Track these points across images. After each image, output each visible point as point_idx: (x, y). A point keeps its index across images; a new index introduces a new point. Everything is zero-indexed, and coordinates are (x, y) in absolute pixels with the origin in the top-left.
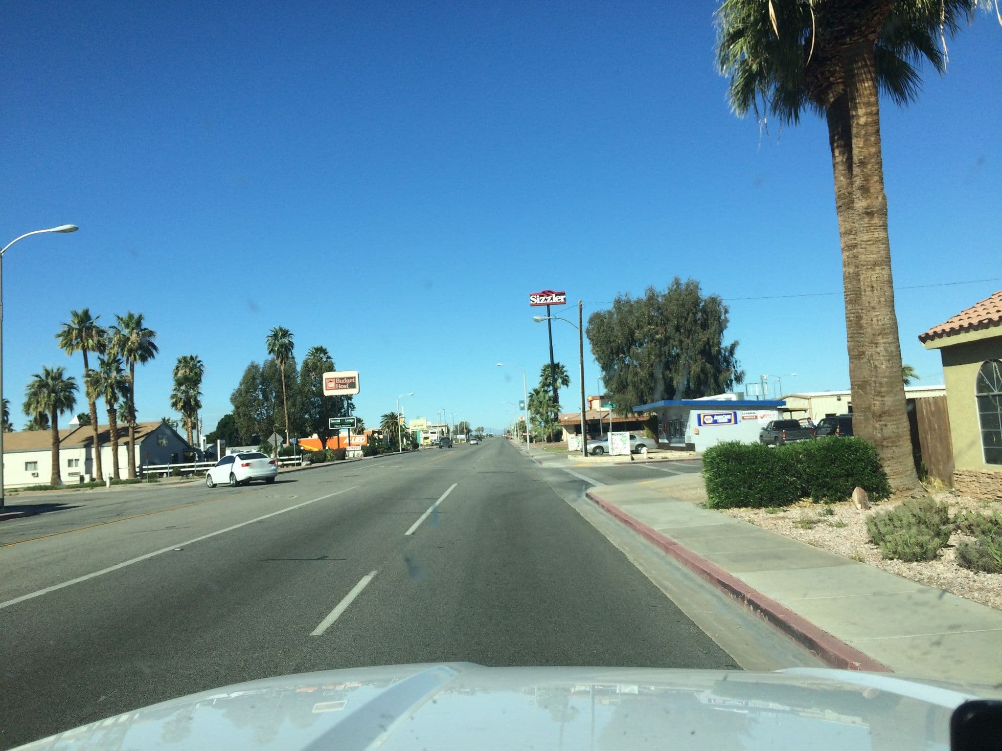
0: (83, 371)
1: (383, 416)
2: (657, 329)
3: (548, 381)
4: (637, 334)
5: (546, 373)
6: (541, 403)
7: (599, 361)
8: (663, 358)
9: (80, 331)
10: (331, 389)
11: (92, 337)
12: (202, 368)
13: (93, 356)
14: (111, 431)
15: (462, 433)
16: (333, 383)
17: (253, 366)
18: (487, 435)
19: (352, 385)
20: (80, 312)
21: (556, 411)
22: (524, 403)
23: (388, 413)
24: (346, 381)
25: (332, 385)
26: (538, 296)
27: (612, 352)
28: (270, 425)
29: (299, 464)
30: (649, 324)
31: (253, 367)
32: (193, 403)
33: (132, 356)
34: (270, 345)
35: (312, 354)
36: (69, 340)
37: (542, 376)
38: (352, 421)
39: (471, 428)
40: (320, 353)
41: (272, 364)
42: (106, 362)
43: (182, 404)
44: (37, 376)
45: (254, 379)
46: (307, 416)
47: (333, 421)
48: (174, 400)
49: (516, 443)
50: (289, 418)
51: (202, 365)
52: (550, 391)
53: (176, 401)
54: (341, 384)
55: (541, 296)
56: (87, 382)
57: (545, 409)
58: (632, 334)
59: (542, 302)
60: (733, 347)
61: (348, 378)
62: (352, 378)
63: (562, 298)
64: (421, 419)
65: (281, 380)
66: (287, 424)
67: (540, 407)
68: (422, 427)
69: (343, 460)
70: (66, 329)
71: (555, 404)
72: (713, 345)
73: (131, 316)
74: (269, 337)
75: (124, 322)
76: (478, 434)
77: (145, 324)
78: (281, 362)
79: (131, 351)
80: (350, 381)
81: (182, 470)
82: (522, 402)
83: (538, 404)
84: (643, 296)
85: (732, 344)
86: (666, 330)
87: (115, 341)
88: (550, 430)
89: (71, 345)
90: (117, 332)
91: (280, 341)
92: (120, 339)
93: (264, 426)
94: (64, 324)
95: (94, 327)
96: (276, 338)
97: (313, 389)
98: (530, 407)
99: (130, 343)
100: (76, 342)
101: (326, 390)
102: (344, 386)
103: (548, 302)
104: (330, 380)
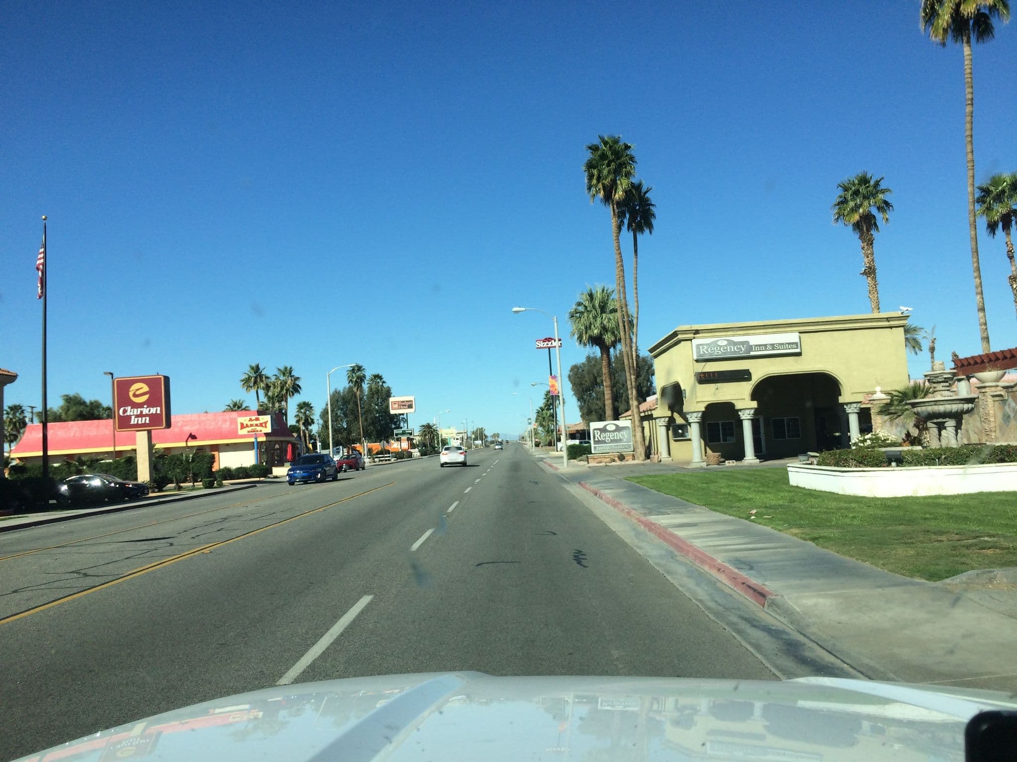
0: (257, 403)
1: (421, 426)
3: (549, 402)
5: (547, 398)
6: (544, 418)
7: (576, 396)
9: (256, 378)
10: (395, 409)
11: (262, 381)
13: (262, 394)
15: (480, 439)
16: (397, 405)
17: (336, 392)
19: (410, 407)
20: (254, 365)
21: (555, 423)
23: (425, 423)
24: (406, 403)
25: (396, 406)
26: (542, 342)
27: (583, 391)
29: (389, 460)
32: (310, 420)
33: (288, 393)
34: (349, 377)
35: (372, 380)
36: (247, 383)
37: (545, 398)
38: (409, 431)
39: (486, 433)
40: (377, 379)
41: (350, 388)
42: (271, 397)
43: (303, 421)
44: (229, 406)
45: (337, 401)
47: (397, 432)
49: (527, 447)
50: (363, 430)
52: (551, 409)
53: (299, 420)
54: (403, 405)
55: (544, 342)
57: (547, 422)
58: (595, 378)
59: (545, 346)
61: (407, 401)
62: (410, 401)
64: (452, 428)
65: (357, 403)
66: (362, 434)
67: (544, 421)
68: (452, 435)
70: (247, 377)
71: (554, 419)
72: (643, 387)
73: (286, 368)
74: (348, 371)
75: (282, 372)
76: (494, 439)
77: (293, 373)
78: (357, 390)
79: (287, 390)
80: (409, 403)
82: (530, 419)
83: (542, 419)
87: (278, 384)
88: (550, 438)
89: (249, 387)
90: (277, 378)
91: (357, 374)
92: (281, 383)
93: (345, 434)
94: (245, 373)
95: (263, 375)
96: (354, 372)
97: (377, 407)
98: (536, 422)
99: (287, 386)
100: (252, 384)
101: (392, 409)
102: (404, 407)
103: (549, 346)
104: (395, 403)
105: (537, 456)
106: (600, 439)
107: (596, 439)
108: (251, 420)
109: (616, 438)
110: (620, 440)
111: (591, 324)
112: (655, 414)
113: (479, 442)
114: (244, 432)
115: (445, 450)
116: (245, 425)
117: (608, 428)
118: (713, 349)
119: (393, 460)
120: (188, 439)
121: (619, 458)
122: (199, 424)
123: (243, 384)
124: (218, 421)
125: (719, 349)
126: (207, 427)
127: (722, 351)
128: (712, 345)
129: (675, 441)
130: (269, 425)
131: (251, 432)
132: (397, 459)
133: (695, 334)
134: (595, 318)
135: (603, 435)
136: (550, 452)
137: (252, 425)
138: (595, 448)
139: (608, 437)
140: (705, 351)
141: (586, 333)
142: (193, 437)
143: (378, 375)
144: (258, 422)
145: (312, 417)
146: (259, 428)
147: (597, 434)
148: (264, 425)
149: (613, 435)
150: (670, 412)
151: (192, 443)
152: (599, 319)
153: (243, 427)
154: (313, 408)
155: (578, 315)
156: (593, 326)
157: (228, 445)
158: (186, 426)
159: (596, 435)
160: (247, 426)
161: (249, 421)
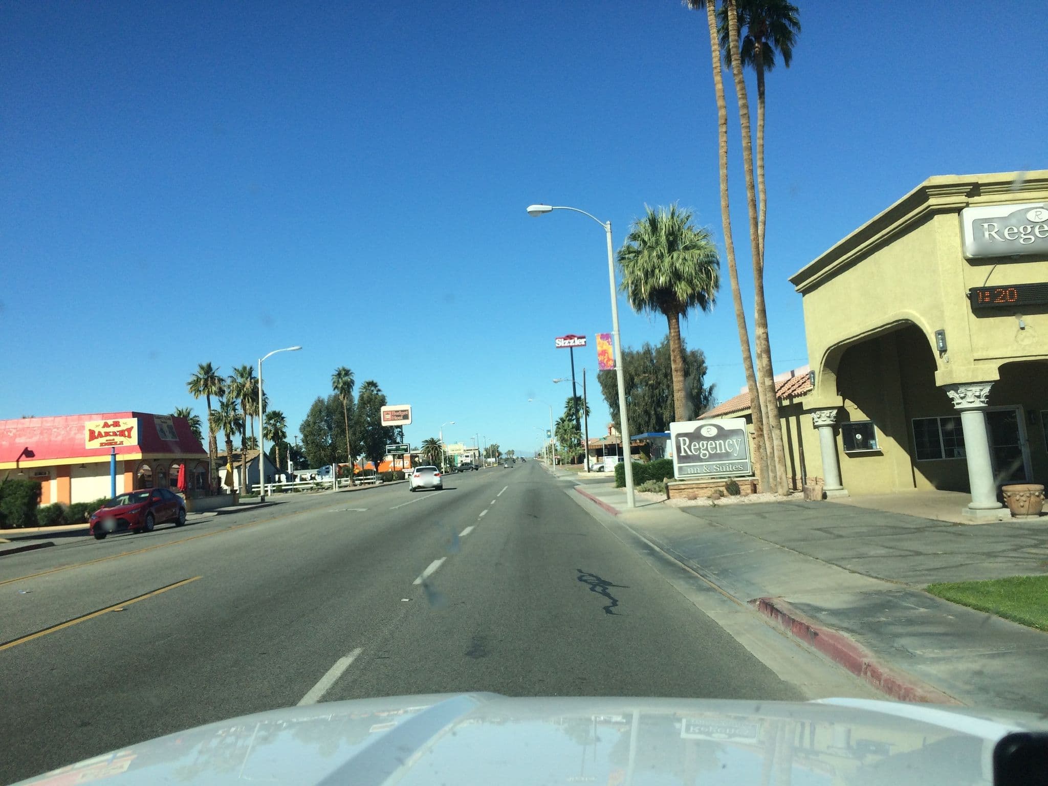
0: (207, 412)
1: (424, 442)
2: (650, 376)
3: (571, 412)
4: (636, 380)
5: (570, 405)
6: (565, 430)
8: (655, 398)
9: (206, 380)
10: (388, 420)
11: (214, 384)
12: (266, 401)
13: (215, 400)
14: (228, 458)
15: (494, 456)
16: (389, 415)
17: (319, 400)
18: (518, 458)
19: (406, 417)
20: (205, 364)
21: (578, 437)
22: (551, 432)
23: (428, 438)
24: (400, 413)
25: (388, 417)
26: (563, 340)
28: (333, 451)
29: (373, 483)
30: (644, 373)
31: (320, 402)
32: (280, 434)
33: (246, 399)
34: (334, 382)
35: (364, 387)
36: (195, 386)
37: (566, 407)
38: (405, 447)
39: (500, 450)
40: (371, 387)
41: (336, 398)
42: (225, 404)
43: (272, 435)
45: (320, 411)
46: (362, 443)
47: (390, 448)
48: (265, 432)
49: (546, 465)
50: (350, 445)
51: (267, 398)
52: (573, 420)
54: (397, 416)
55: (565, 339)
56: (210, 420)
57: (569, 435)
58: (632, 379)
59: (566, 345)
60: (711, 389)
61: (402, 411)
62: (405, 411)
63: (582, 341)
64: (459, 443)
65: (343, 413)
66: (349, 450)
67: (565, 435)
68: (460, 452)
69: (403, 479)
70: (196, 379)
71: (578, 431)
72: (693, 388)
73: (245, 368)
74: (333, 375)
75: (239, 373)
76: (508, 456)
77: (253, 374)
78: (344, 398)
79: (245, 396)
80: (404, 413)
81: (283, 488)
82: (549, 430)
83: (564, 431)
84: (641, 351)
85: (710, 386)
86: (657, 377)
87: (233, 388)
88: (574, 454)
89: (198, 391)
90: (234, 381)
91: (343, 379)
92: (238, 386)
93: (328, 452)
94: (194, 375)
95: (216, 376)
96: (340, 377)
97: (369, 419)
98: (556, 435)
99: (245, 390)
100: (202, 389)
101: (384, 421)
102: (399, 418)
103: (571, 344)
104: (387, 413)
105: (561, 479)
106: (690, 453)
107: (683, 454)
108: (106, 425)
109: (718, 452)
110: (727, 455)
111: (654, 268)
112: (808, 402)
113: (492, 460)
114: (95, 444)
115: (417, 472)
116: (96, 434)
117: (704, 432)
118: (1016, 230)
119: (378, 483)
120: (19, 458)
121: (728, 489)
122: (41, 433)
123: (191, 388)
124: (71, 430)
125: (1029, 230)
126: (53, 439)
127: (1039, 235)
128: (1014, 221)
129: (851, 456)
130: (135, 433)
131: (106, 444)
132: (384, 482)
133: (970, 195)
134: (661, 257)
135: (695, 446)
136: (579, 473)
137: (107, 434)
138: (680, 469)
139: (704, 449)
140: (996, 236)
141: (646, 283)
142: (28, 454)
143: (373, 382)
144: (116, 429)
145: (284, 430)
146: (118, 439)
147: (685, 444)
148: (126, 433)
149: (714, 446)
150: (840, 398)
151: (26, 464)
152: (667, 260)
153: (93, 435)
154: (284, 419)
155: (632, 255)
156: (657, 271)
157: (83, 466)
158: (20, 436)
159: (682, 447)
160: (100, 435)
161: (104, 427)
